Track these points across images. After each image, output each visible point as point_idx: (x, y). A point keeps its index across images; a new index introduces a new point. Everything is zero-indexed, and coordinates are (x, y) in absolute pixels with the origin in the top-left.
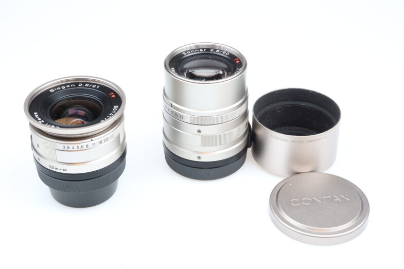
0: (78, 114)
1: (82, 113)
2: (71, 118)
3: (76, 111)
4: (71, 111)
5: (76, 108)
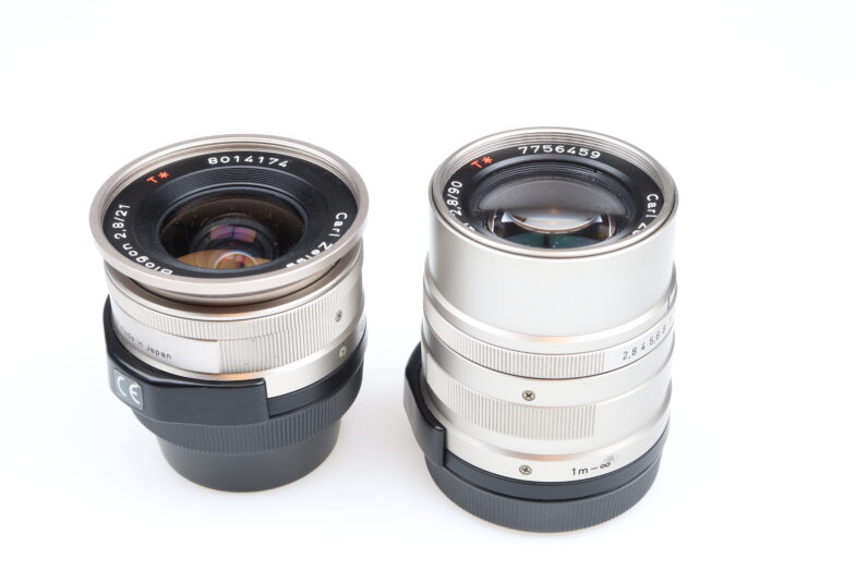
0: (236, 237)
1: (249, 234)
2: (217, 252)
3: (229, 230)
4: (217, 231)
5: (231, 221)
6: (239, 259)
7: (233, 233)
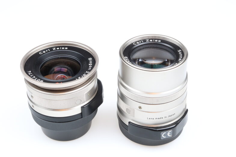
0: (62, 70)
1: (65, 70)
2: (56, 74)
3: (60, 68)
4: (56, 69)
6: (63, 77)
7: (61, 69)
